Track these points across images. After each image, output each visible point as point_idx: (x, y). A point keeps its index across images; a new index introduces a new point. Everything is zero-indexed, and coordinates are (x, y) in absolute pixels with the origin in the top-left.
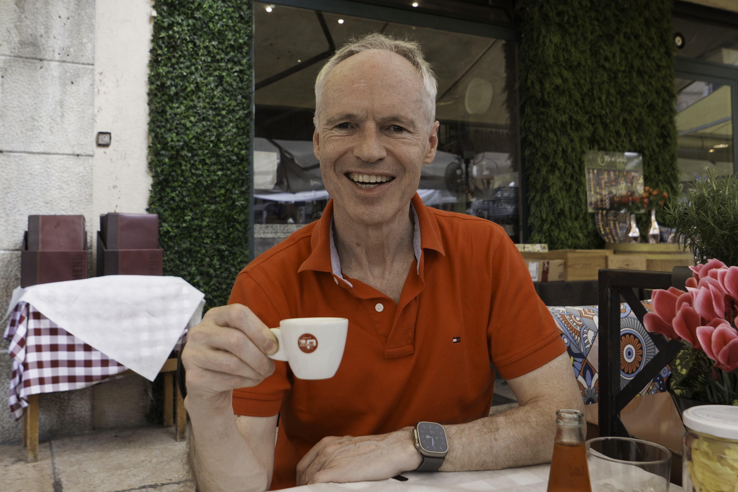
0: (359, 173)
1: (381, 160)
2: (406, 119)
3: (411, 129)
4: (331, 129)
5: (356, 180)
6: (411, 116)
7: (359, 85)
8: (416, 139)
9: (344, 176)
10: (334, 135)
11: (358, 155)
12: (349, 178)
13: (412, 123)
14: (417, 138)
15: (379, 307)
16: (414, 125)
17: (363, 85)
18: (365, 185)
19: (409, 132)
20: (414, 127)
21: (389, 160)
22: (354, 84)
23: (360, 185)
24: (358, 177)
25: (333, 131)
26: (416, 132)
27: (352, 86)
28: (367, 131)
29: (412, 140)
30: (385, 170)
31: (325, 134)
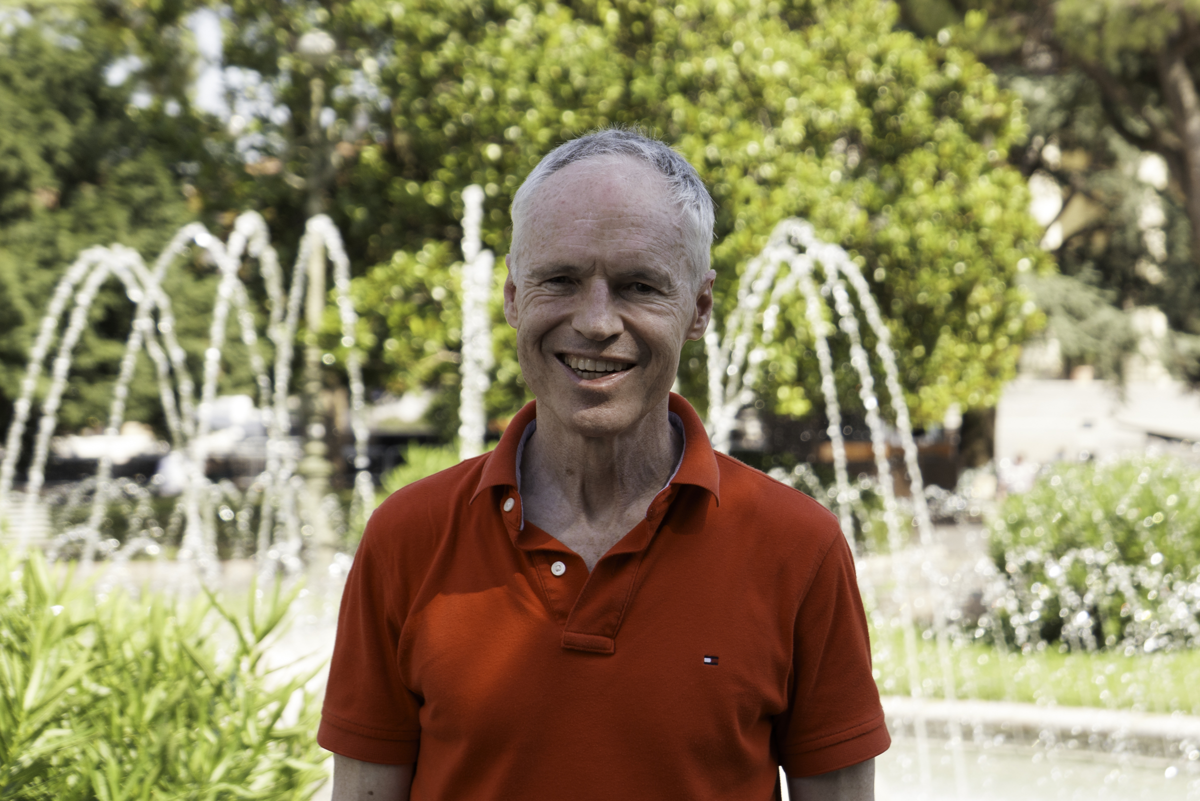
0: (579, 356)
1: (614, 337)
2: (657, 274)
3: (665, 290)
4: (540, 285)
5: (573, 366)
6: (665, 269)
7: (584, 220)
8: (670, 304)
9: (555, 358)
10: (543, 293)
11: (578, 328)
12: (563, 362)
13: (666, 280)
14: (672, 302)
15: (559, 568)
16: (669, 282)
17: (590, 221)
18: (587, 373)
19: (661, 293)
20: (670, 286)
21: (626, 338)
22: (577, 219)
23: (579, 373)
24: (578, 362)
25: (542, 288)
26: (672, 293)
27: (573, 220)
28: (594, 291)
29: (663, 305)
30: (620, 353)
31: (529, 290)
